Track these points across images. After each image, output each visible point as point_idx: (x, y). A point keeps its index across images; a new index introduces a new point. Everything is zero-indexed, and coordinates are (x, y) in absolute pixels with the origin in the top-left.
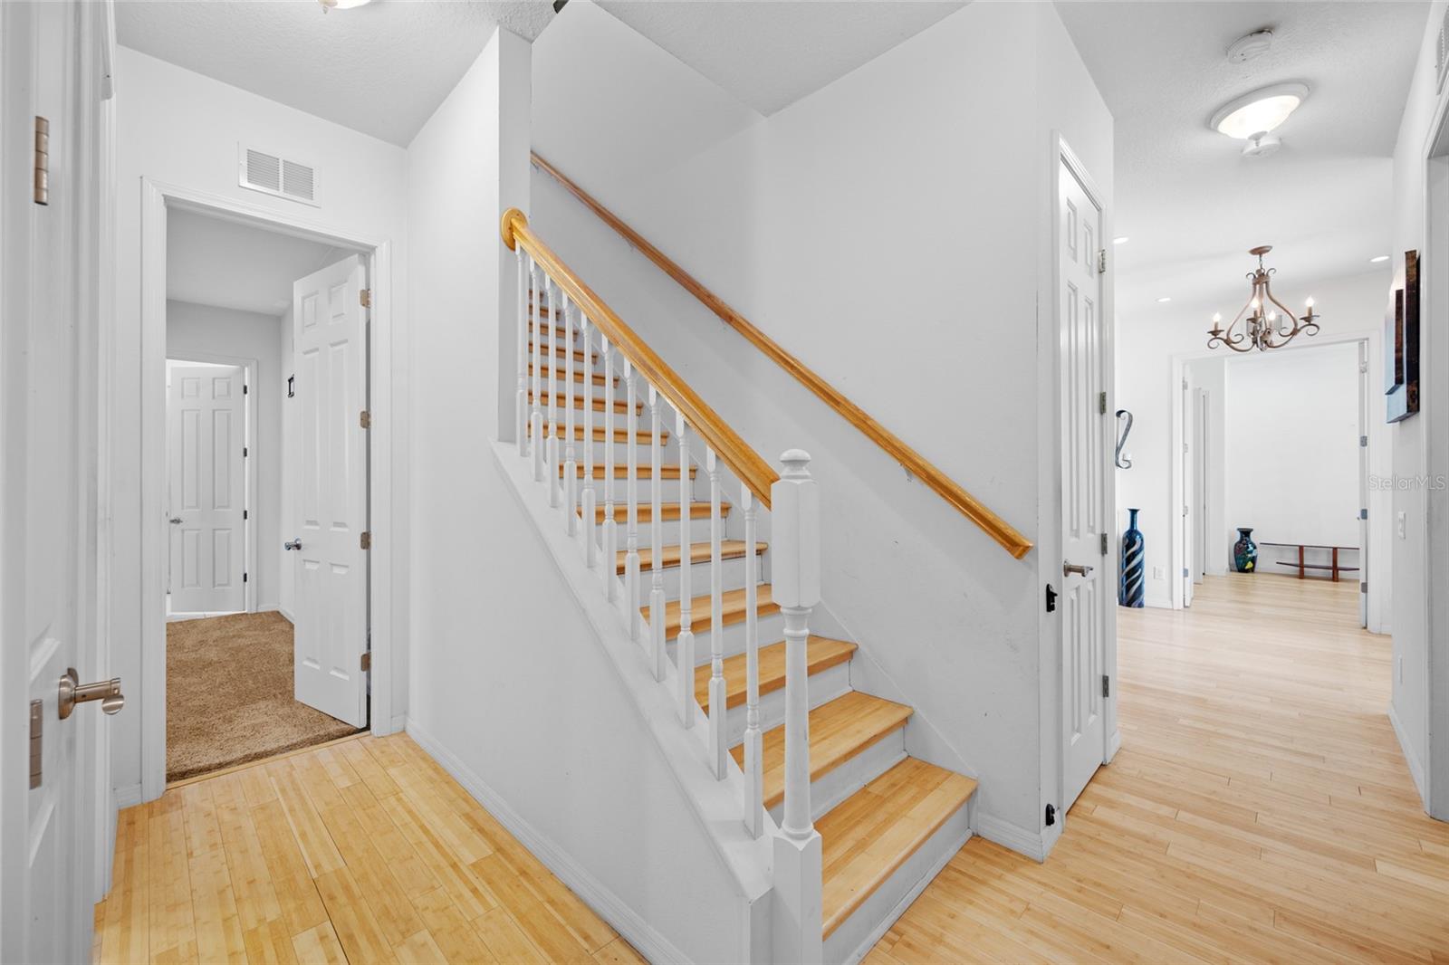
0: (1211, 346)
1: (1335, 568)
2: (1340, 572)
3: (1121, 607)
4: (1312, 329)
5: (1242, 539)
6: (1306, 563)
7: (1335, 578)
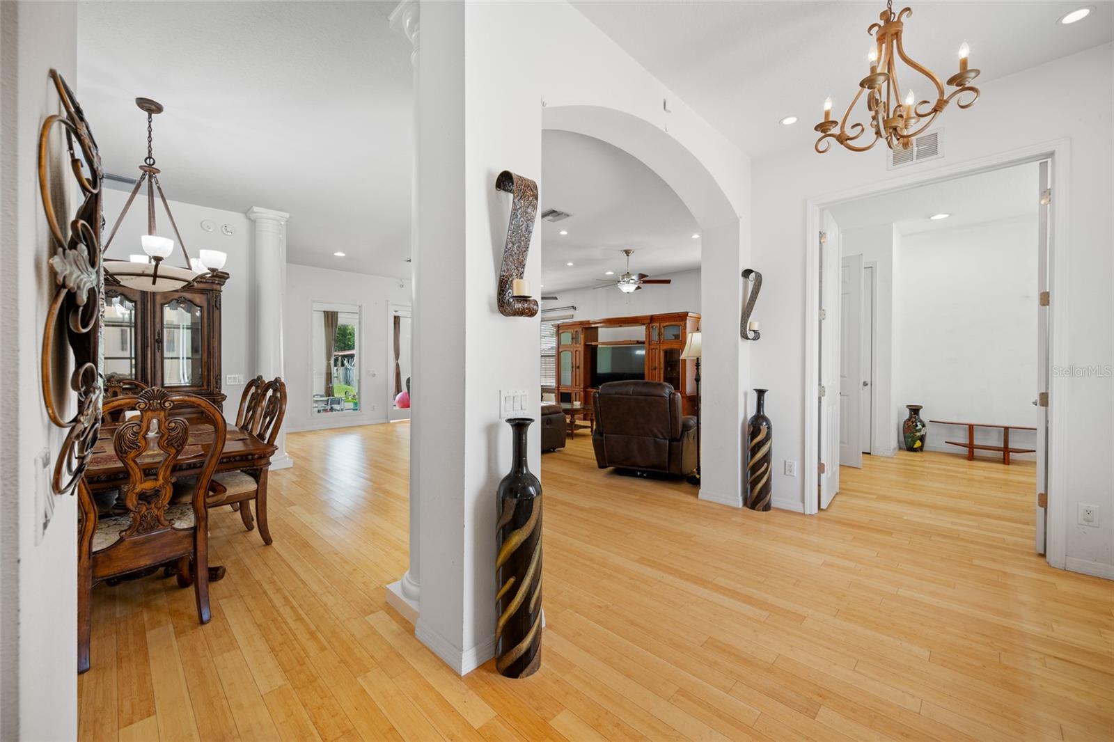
0: (821, 150)
1: (1006, 450)
2: (1011, 453)
3: (746, 508)
4: (966, 97)
5: (911, 417)
6: (976, 442)
7: (1006, 461)
